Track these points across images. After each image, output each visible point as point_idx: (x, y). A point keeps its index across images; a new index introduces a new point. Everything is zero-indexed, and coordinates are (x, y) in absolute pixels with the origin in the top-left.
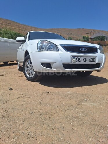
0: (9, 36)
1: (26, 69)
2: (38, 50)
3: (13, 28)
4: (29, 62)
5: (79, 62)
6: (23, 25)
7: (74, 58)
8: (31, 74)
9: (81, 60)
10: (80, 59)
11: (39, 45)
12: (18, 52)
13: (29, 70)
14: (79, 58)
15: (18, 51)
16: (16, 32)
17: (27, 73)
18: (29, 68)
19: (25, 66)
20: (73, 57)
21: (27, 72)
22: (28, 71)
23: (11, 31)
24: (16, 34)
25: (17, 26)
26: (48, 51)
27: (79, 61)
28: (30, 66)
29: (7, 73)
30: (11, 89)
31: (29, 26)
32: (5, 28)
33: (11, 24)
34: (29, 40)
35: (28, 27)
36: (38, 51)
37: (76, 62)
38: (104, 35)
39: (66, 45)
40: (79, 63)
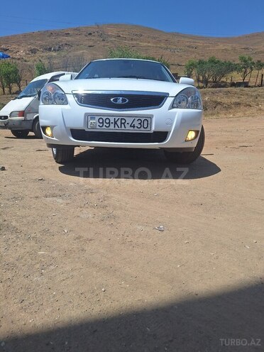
5: (104, 127)
6: (171, 34)
7: (93, 118)
10: (108, 121)
25: (154, 38)
27: (105, 124)
33: (141, 36)
37: (98, 127)
40: (104, 130)
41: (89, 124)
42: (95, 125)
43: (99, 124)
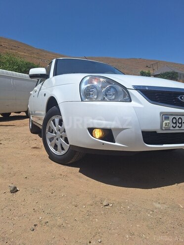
0: (15, 67)
1: (49, 135)
2: (82, 97)
3: (22, 53)
4: (57, 120)
5: (177, 128)
6: (40, 50)
7: (167, 118)
8: (59, 147)
9: (181, 123)
10: (180, 121)
11: (84, 86)
12: (32, 96)
13: (55, 138)
14: (177, 117)
15: (31, 94)
16: (27, 60)
17: (51, 145)
18: (56, 133)
19: (47, 130)
20: (165, 116)
21: (51, 141)
22: (53, 142)
23: (19, 60)
24: (26, 64)
25: (29, 50)
26: (103, 100)
27: (178, 124)
28: (59, 130)
29: (8, 137)
30: (14, 190)
31: (49, 52)
32: (8, 54)
33: (19, 47)
34: (55, 74)
35: (48, 54)
36: (82, 101)
37: (172, 128)
38: (176, 71)
39: (147, 89)
40: (177, 130)
41: (164, 126)
42: (169, 127)
43: (173, 125)
